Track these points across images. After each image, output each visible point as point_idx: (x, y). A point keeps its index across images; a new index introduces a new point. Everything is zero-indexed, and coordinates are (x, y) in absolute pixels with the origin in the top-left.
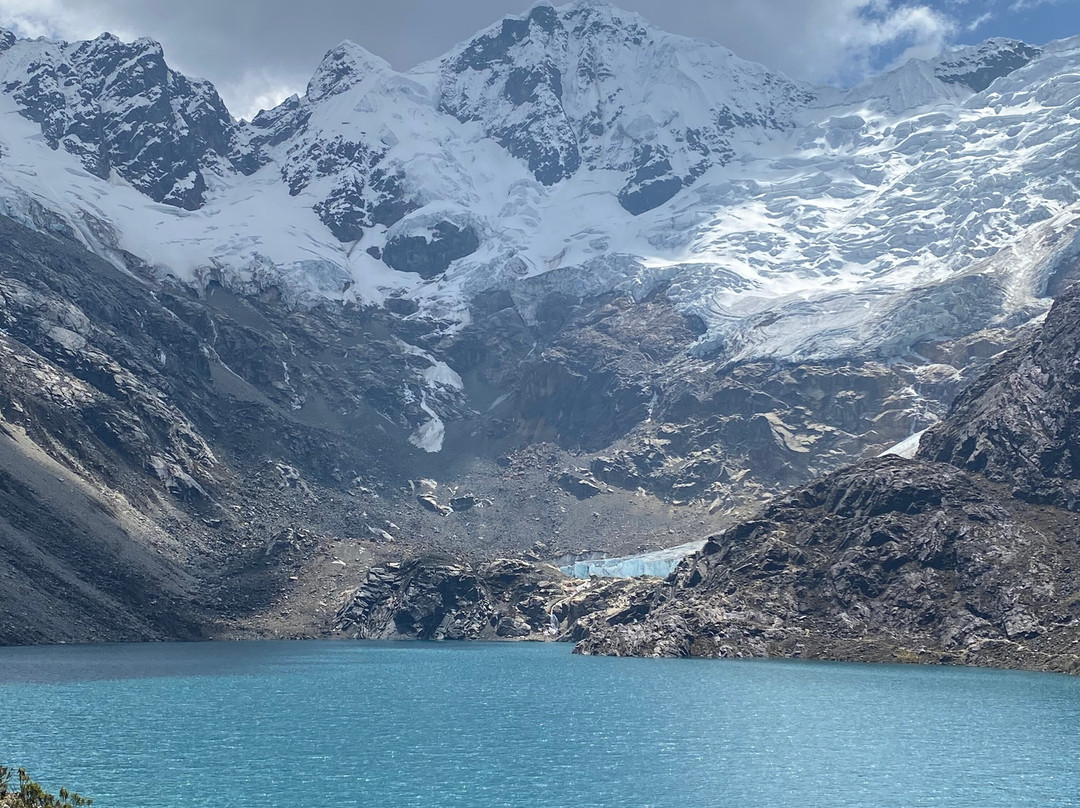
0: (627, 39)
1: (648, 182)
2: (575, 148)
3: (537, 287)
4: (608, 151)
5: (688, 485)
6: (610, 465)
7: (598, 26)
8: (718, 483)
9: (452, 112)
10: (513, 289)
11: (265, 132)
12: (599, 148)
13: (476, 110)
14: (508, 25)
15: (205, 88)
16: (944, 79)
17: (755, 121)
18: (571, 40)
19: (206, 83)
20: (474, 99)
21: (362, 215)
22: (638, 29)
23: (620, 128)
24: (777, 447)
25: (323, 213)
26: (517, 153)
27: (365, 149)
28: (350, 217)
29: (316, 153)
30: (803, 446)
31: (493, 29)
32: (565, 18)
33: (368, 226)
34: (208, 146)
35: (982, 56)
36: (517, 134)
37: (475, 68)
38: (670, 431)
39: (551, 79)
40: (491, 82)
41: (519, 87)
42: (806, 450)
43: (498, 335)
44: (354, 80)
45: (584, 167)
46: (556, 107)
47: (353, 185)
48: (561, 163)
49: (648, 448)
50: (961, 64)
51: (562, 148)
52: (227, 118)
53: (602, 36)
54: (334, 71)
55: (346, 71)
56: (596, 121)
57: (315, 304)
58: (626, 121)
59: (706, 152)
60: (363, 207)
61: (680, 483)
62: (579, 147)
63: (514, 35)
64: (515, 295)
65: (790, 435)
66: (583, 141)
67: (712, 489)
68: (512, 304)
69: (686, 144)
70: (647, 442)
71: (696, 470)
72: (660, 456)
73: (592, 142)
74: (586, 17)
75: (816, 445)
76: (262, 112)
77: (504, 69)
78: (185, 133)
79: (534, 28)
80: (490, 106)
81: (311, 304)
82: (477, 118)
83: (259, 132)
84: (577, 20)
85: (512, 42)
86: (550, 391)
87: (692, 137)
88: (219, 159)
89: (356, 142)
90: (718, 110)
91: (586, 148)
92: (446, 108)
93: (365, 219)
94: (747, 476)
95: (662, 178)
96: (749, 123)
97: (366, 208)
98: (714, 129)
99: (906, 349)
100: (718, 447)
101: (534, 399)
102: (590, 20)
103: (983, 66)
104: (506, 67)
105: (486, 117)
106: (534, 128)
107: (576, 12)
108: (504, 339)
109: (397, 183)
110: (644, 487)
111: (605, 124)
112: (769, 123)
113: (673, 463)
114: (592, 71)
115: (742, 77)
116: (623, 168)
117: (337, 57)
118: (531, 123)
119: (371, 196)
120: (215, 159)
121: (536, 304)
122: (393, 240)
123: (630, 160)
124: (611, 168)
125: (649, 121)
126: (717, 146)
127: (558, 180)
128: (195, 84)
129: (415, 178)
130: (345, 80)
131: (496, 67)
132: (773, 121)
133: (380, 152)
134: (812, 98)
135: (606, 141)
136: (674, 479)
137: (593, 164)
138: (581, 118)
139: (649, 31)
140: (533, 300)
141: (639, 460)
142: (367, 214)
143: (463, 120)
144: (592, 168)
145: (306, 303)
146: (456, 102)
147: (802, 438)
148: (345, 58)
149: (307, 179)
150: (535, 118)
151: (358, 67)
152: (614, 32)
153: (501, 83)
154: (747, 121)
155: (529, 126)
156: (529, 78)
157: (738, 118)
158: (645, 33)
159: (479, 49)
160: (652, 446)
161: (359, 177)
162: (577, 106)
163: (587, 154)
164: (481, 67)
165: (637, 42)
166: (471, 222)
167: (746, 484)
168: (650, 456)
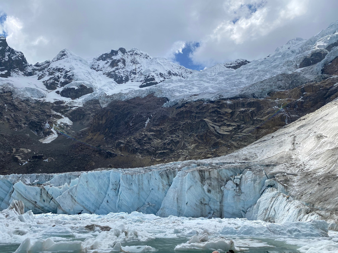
0: (144, 57)
1: (148, 82)
2: (128, 76)
3: (108, 99)
4: (137, 78)
5: (165, 151)
6: (123, 144)
7: (136, 54)
8: (181, 150)
9: (95, 69)
10: (100, 99)
11: (37, 68)
12: (135, 77)
13: (101, 68)
14: (113, 51)
15: (20, 54)
16: (227, 67)
17: (178, 75)
18: (129, 57)
19: (21, 52)
20: (101, 66)
21: (58, 84)
22: (147, 55)
23: (141, 73)
24: (211, 133)
25: (45, 83)
26: (111, 77)
27: (64, 70)
28: (53, 83)
29: (49, 70)
30: (226, 131)
31: (109, 52)
32: (128, 52)
33: (59, 87)
34: (17, 68)
35: (237, 62)
36: (112, 73)
37: (103, 60)
38: (155, 129)
39: (123, 61)
40: (107, 63)
41: (114, 64)
42: (228, 133)
43: (91, 111)
44: (66, 57)
45: (130, 81)
46: (123, 67)
47: (57, 76)
48: (123, 79)
49: (144, 136)
50: (231, 64)
51: (124, 76)
52: (26, 62)
53: (137, 56)
54: (61, 55)
55: (65, 55)
56: (134, 71)
57: (25, 99)
58: (142, 71)
59: (165, 78)
60: (59, 82)
61: (160, 150)
62: (129, 77)
63: (114, 54)
64: (100, 101)
65: (218, 127)
66: (130, 76)
67: (178, 153)
68: (99, 103)
69: (159, 76)
70: (143, 133)
71: (169, 144)
72: (150, 139)
73: (133, 76)
74: (133, 52)
75: (233, 131)
76: (38, 63)
77: (110, 61)
78: (7, 60)
79: (119, 52)
80: (105, 68)
81: (23, 98)
82: (101, 70)
83: (35, 67)
84: (131, 53)
85: (113, 55)
86: (104, 121)
87: (161, 75)
88: (20, 71)
89: (61, 68)
90: (168, 71)
91: (131, 77)
92: (93, 68)
93: (59, 85)
94: (197, 147)
95: (153, 82)
96: (176, 75)
97: (59, 83)
98: (167, 74)
99: (265, 95)
100: (180, 133)
101: (97, 125)
102: (135, 52)
103: (237, 64)
104: (111, 60)
105: (104, 70)
106: (116, 71)
107: (131, 51)
108: (93, 112)
109: (71, 77)
110: (140, 153)
111: (137, 72)
112: (181, 76)
113: (157, 142)
114: (134, 62)
115: (174, 66)
116: (141, 81)
117: (63, 52)
118: (116, 70)
119: (62, 80)
120: (18, 71)
121: (107, 104)
122: (65, 89)
123: (143, 80)
124: (138, 81)
125: (149, 70)
126: (168, 78)
127: (122, 83)
128: (17, 52)
129: (77, 76)
130: (64, 57)
131: (108, 60)
132: (182, 76)
133: (69, 71)
134: (192, 73)
135: (137, 76)
136: (157, 149)
137: (133, 80)
138: (130, 71)
139: (150, 56)
140: (106, 103)
141: (139, 142)
142: (59, 84)
143: (97, 71)
144: (132, 81)
145: (21, 98)
146: (96, 67)
147: (225, 128)
148: (65, 52)
149: (44, 76)
150: (117, 69)
151: (69, 54)
152: (141, 56)
153: (109, 64)
154: (175, 75)
155: (115, 71)
156: (117, 61)
157: (173, 74)
158: (149, 56)
159: (104, 56)
160: (146, 135)
161: (60, 75)
162: (129, 68)
163: (131, 78)
164: (104, 60)
165: (146, 58)
166: (91, 86)
167: (196, 150)
168: (145, 139)
